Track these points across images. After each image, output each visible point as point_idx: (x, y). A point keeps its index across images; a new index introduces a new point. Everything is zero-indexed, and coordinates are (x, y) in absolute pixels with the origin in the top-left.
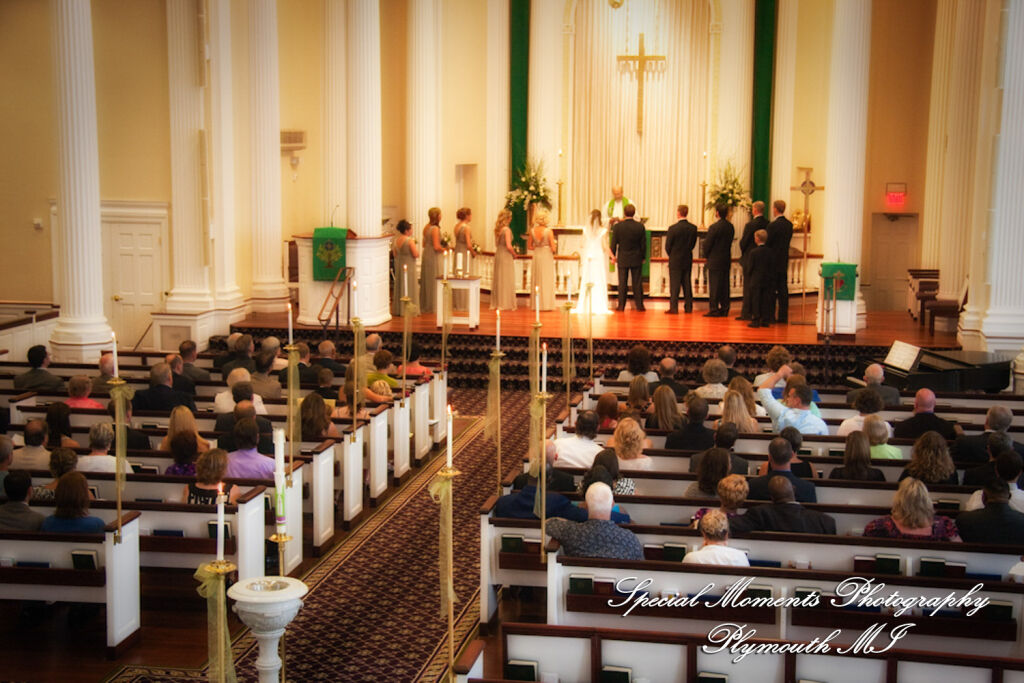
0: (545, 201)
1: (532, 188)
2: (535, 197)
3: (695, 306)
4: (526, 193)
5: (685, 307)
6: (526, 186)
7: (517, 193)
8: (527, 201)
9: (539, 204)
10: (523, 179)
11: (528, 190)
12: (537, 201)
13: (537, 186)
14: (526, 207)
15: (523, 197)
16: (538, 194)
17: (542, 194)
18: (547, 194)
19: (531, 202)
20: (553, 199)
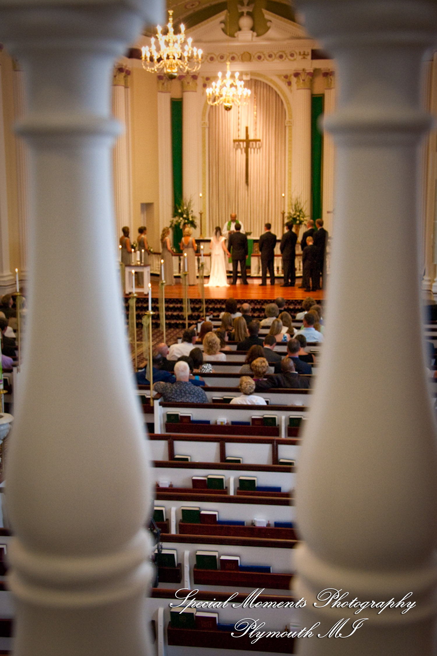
0: (193, 224)
1: (185, 216)
2: (186, 221)
3: (276, 282)
4: (181, 219)
5: (271, 282)
6: (181, 215)
7: (177, 218)
8: (182, 223)
9: (189, 225)
10: (180, 211)
11: (182, 216)
12: (188, 223)
13: (188, 215)
14: (181, 227)
15: (179, 221)
16: (188, 219)
17: (191, 219)
18: (193, 219)
19: (185, 224)
20: (197, 222)
